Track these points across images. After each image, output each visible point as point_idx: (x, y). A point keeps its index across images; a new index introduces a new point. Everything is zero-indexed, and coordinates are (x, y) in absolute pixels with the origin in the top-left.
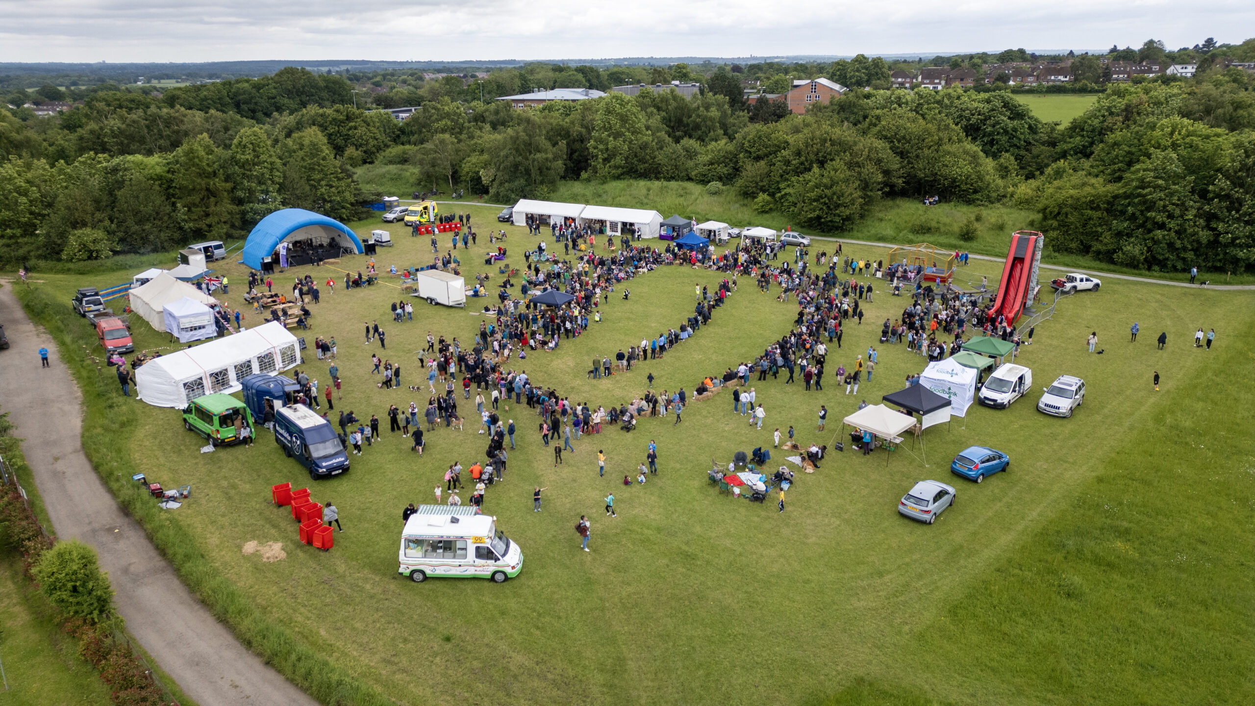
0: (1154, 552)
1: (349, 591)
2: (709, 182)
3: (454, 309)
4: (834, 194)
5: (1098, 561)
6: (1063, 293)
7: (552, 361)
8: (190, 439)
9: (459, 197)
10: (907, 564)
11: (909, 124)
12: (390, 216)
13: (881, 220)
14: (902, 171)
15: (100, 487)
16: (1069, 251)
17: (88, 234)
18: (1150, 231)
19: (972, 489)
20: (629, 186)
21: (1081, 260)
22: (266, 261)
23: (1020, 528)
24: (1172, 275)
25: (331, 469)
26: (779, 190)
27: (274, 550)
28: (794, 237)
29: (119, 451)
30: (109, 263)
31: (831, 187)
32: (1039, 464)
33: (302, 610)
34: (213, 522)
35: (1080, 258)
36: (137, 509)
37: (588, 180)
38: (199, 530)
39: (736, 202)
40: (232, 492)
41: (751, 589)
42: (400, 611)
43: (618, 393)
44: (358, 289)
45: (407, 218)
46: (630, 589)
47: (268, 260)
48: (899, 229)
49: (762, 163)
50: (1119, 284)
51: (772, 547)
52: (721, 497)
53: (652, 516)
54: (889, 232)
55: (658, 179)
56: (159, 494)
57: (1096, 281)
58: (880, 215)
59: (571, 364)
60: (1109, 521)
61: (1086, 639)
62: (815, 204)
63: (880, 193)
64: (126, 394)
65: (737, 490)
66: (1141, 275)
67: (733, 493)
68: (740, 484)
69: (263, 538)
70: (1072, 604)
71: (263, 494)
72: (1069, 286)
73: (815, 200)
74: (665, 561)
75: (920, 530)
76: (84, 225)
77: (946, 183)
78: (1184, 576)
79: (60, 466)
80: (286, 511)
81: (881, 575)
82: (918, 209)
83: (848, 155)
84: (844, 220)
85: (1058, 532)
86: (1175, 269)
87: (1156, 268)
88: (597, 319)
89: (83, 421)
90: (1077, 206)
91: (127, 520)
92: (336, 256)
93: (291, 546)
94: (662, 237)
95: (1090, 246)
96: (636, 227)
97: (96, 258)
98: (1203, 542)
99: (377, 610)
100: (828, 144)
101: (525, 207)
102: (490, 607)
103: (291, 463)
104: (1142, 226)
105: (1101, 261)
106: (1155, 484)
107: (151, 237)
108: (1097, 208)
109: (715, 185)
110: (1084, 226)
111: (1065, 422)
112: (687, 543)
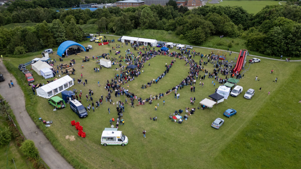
0: (267, 136)
1: (90, 149)
2: (169, 30)
3: (108, 69)
4: (199, 36)
5: (255, 139)
6: (252, 63)
7: (132, 84)
8: (51, 107)
9: (108, 34)
10: (213, 140)
11: (217, 17)
12: (92, 40)
13: (210, 42)
14: (215, 29)
15: (31, 120)
16: (254, 51)
17: (19, 48)
18: (273, 47)
19: (228, 119)
20: (149, 31)
21: (256, 53)
22: (63, 55)
23: (238, 130)
24: (277, 57)
25: (84, 116)
26: (186, 34)
27: (73, 138)
28: (189, 47)
29: (35, 111)
30: (25, 55)
31: (198, 34)
32: (243, 112)
33: (80, 154)
34: (58, 130)
35: (256, 52)
36: (41, 127)
37: (139, 29)
38: (55, 132)
39: (175, 36)
40: (62, 122)
41: (178, 147)
42: (102, 154)
43: (148, 93)
44: (86, 62)
45: (96, 41)
46: (152, 147)
47: (64, 54)
48: (214, 44)
49: (182, 26)
50: (264, 60)
51: (183, 135)
52: (172, 122)
53: (157, 128)
54: (211, 45)
55: (156, 29)
56: (45, 123)
57: (259, 60)
58: (210, 40)
59: (137, 85)
60: (258, 128)
61: (251, 159)
62: (194, 38)
63: (210, 35)
64: (34, 94)
65: (175, 121)
66: (270, 57)
67: (174, 121)
68: (176, 118)
69: (70, 135)
70: (248, 150)
71: (69, 122)
72: (253, 61)
73: (194, 37)
74: (159, 140)
75: (216, 131)
76: (19, 46)
77: (226, 32)
78: (273, 143)
79: (21, 115)
80: (74, 127)
81: (207, 143)
82: (218, 39)
83: (202, 26)
84: (201, 42)
85: (246, 131)
86: (278, 56)
87: (274, 55)
88: (143, 71)
89: (25, 102)
90: (256, 40)
91: (39, 130)
92: (79, 52)
93: (76, 137)
94: (157, 46)
95: (259, 50)
96: (151, 44)
97: (22, 54)
98: (278, 133)
99: (97, 154)
100: (197, 23)
101: (124, 38)
102: (122, 152)
103: (74, 114)
104: (271, 46)
105: (261, 53)
106: (269, 118)
107: (35, 48)
108: (261, 41)
109: (170, 31)
110: (257, 45)
111: (250, 100)
112: (164, 135)
